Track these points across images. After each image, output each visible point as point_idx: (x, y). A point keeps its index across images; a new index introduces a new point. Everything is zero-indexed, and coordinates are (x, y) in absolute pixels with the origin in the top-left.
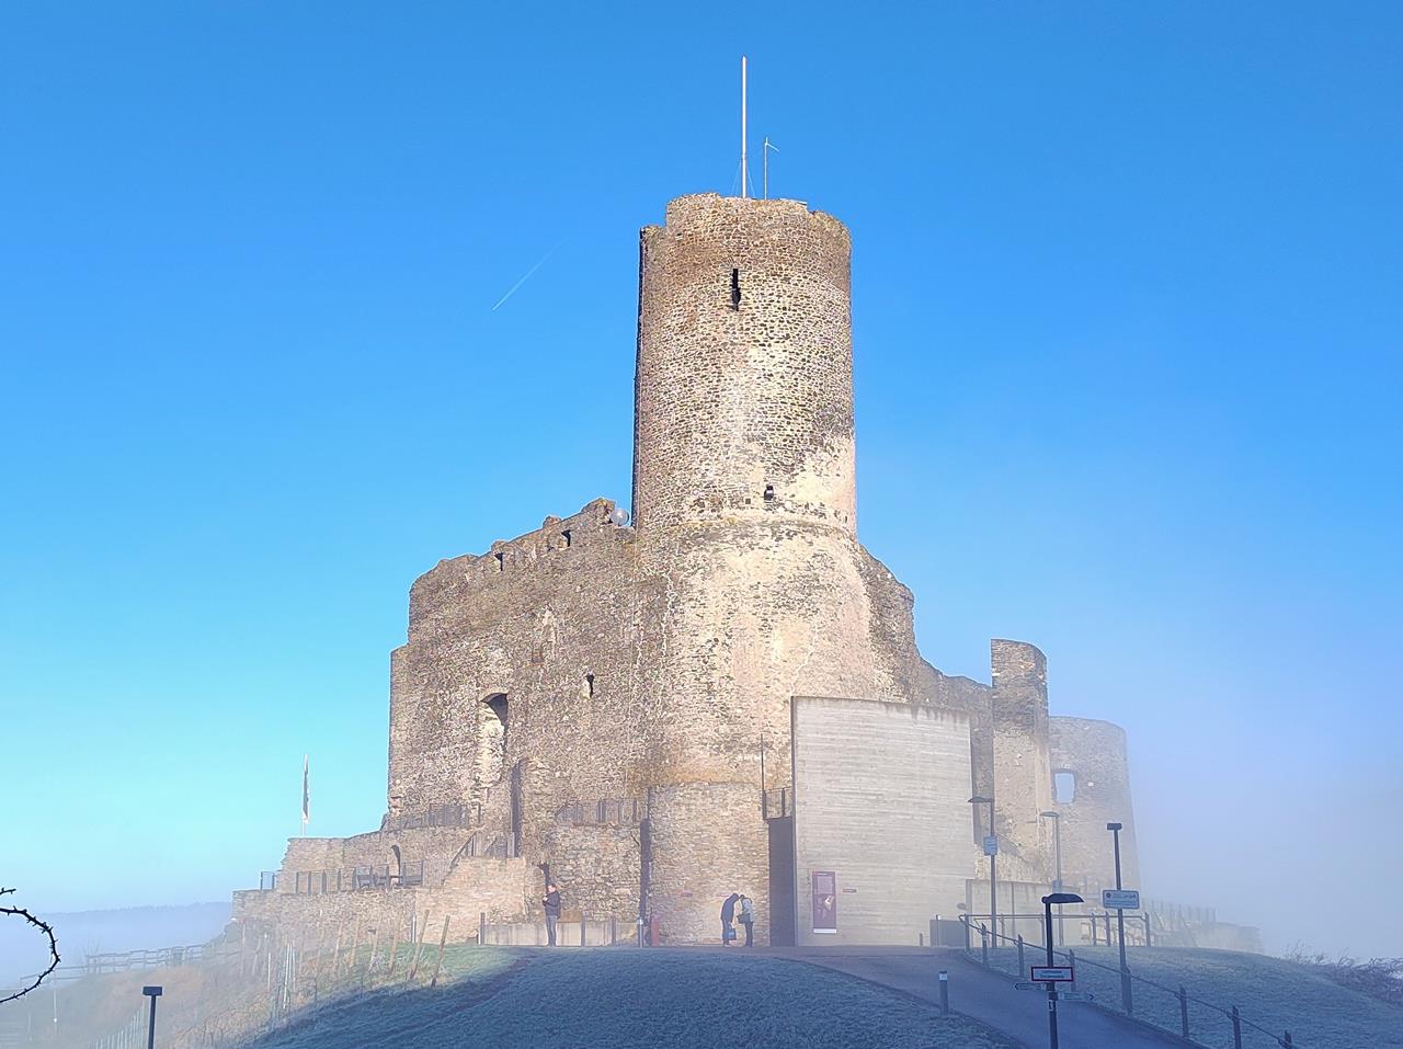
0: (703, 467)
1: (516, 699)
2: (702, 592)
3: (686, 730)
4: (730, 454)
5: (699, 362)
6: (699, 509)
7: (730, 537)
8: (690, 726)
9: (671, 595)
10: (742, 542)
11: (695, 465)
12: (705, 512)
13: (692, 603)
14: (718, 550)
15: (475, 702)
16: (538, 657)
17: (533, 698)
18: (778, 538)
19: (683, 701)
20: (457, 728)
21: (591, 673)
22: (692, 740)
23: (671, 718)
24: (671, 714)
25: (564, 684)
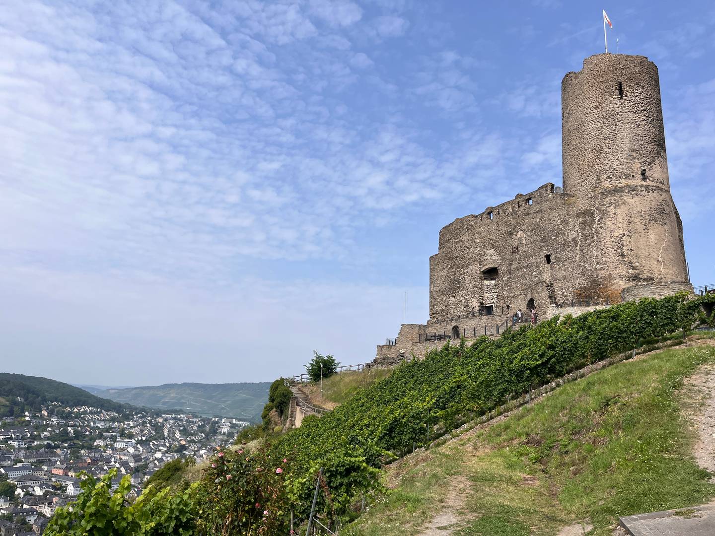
0: (610, 163)
1: (503, 269)
2: (615, 214)
3: (611, 273)
4: (623, 157)
5: (605, 120)
6: (609, 180)
7: (627, 191)
8: (613, 271)
9: (597, 217)
10: (633, 193)
11: (606, 162)
12: (613, 181)
13: (610, 219)
14: (621, 196)
15: (478, 272)
16: (515, 250)
17: (513, 267)
18: (649, 192)
19: (609, 260)
20: (469, 283)
21: (549, 253)
22: (615, 276)
23: (602, 268)
24: (602, 266)
25: (532, 260)
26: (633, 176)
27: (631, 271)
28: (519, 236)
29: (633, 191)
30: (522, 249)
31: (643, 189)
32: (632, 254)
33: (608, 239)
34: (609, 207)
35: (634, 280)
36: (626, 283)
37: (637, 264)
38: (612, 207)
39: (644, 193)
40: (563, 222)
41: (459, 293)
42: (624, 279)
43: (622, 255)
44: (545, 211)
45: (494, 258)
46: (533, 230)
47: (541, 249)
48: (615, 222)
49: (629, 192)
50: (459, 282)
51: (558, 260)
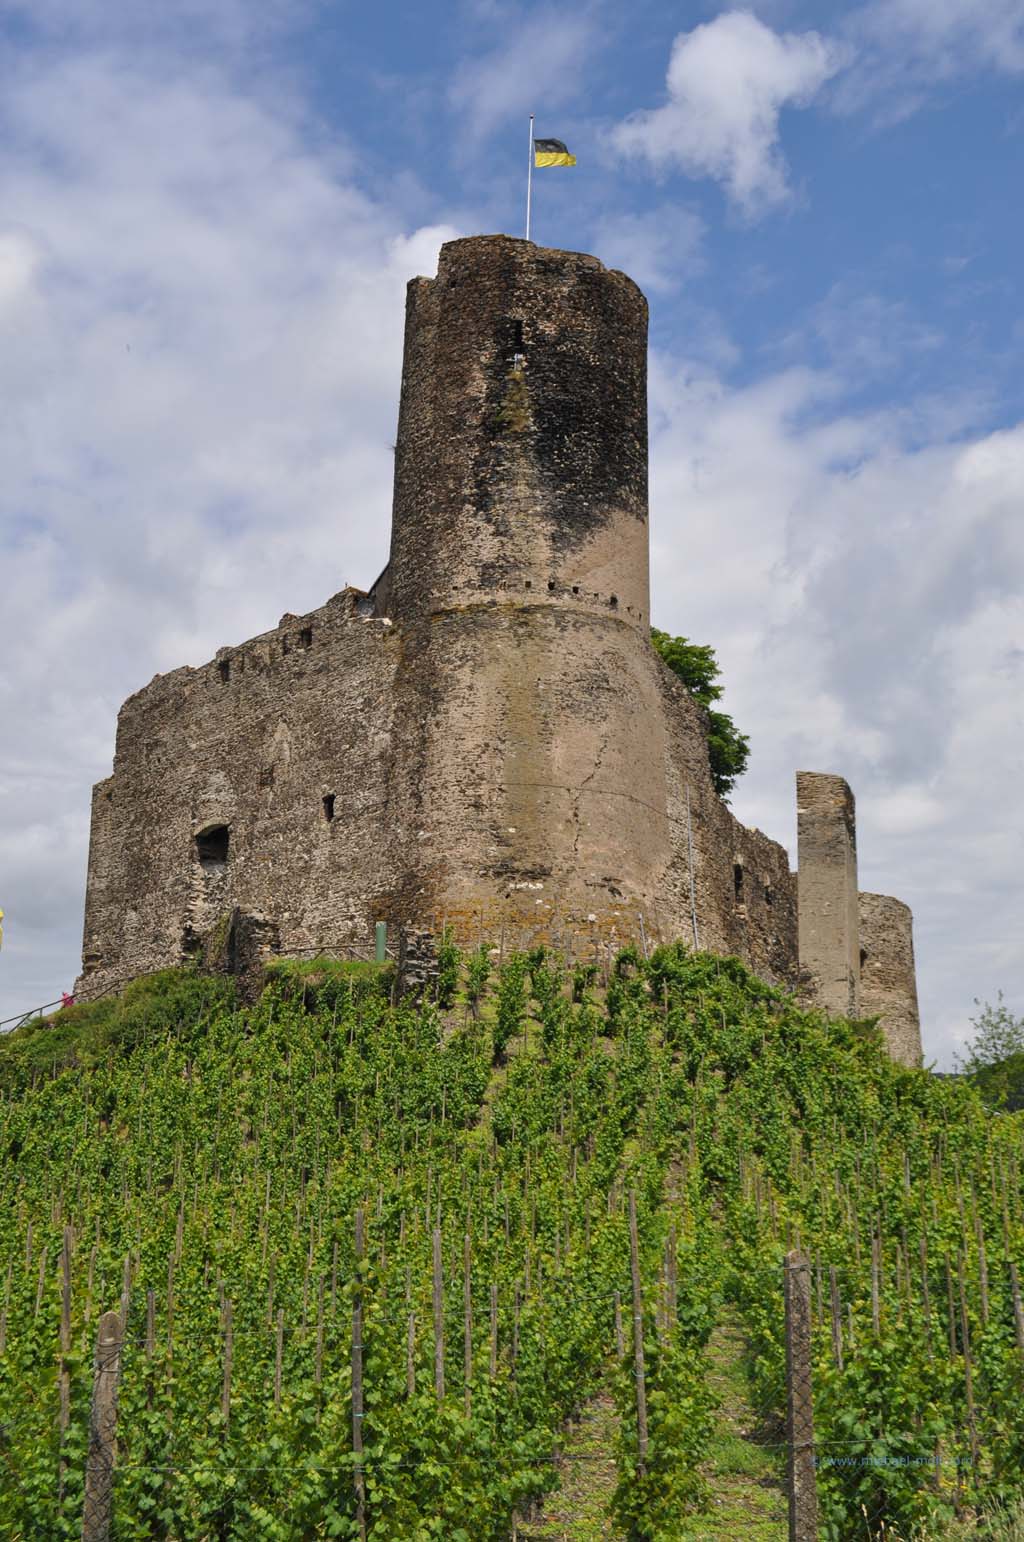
1: (238, 831)
2: (470, 687)
3: (447, 853)
8: (451, 848)
10: (521, 631)
13: (458, 701)
15: (188, 838)
16: (267, 778)
17: (260, 825)
18: (563, 629)
19: (444, 818)
20: (167, 870)
21: (331, 792)
22: (454, 864)
23: (429, 839)
24: (428, 835)
25: (298, 810)
26: (528, 584)
27: (493, 850)
28: (277, 736)
29: (521, 624)
30: (281, 775)
32: (501, 801)
33: (448, 760)
34: (460, 667)
35: (498, 874)
36: (477, 883)
37: (512, 830)
38: (467, 669)
39: (553, 631)
40: (367, 703)
41: (147, 897)
42: (474, 872)
43: (477, 806)
45: (223, 797)
46: (307, 720)
47: (317, 779)
48: (467, 710)
50: (148, 866)
51: (348, 812)
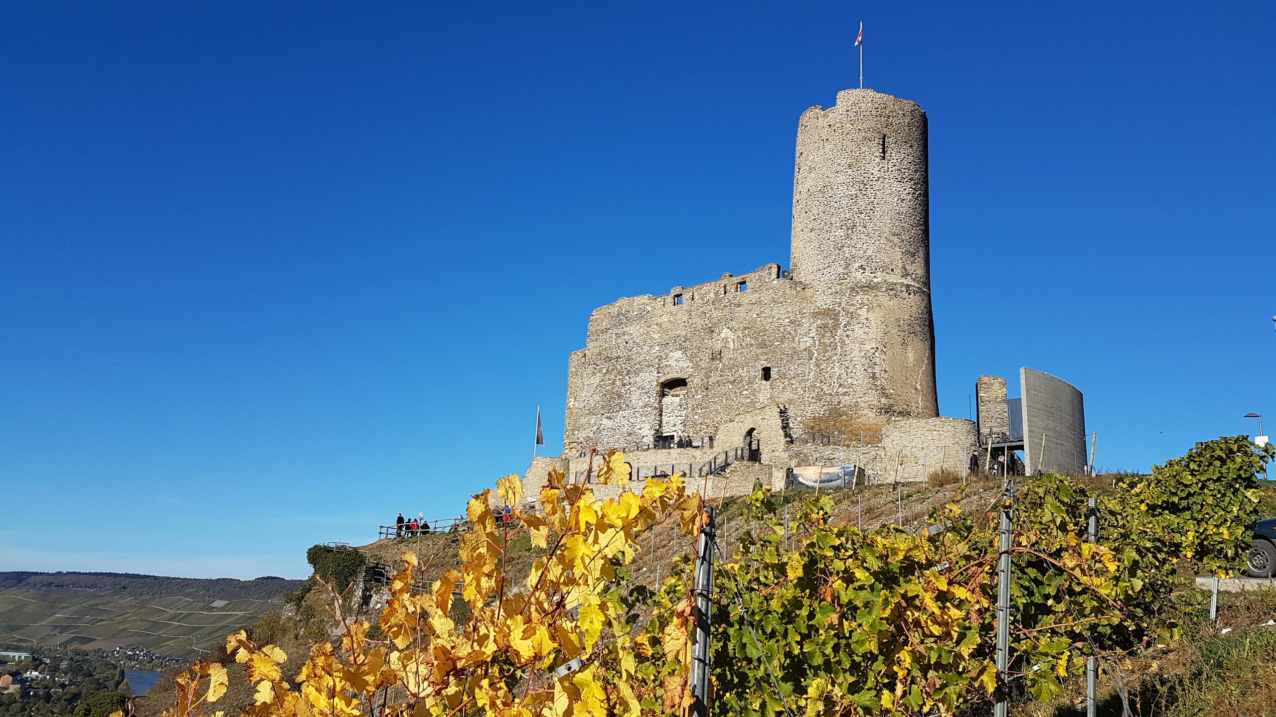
0: (865, 247)
1: (695, 382)
2: (867, 319)
3: (859, 400)
4: (881, 241)
5: (862, 186)
6: (862, 271)
7: (884, 289)
8: (861, 397)
9: (843, 321)
10: (891, 293)
11: (858, 245)
12: (866, 274)
13: (860, 325)
14: (877, 296)
15: (655, 383)
16: (716, 356)
17: (711, 380)
18: (910, 294)
19: (856, 382)
20: (636, 399)
21: (768, 365)
22: (863, 405)
23: (847, 392)
24: (846, 390)
25: (742, 372)
26: (892, 270)
27: (883, 400)
28: (723, 335)
29: (891, 290)
30: (727, 355)
31: (904, 289)
32: (886, 376)
33: (856, 353)
34: (860, 308)
35: (886, 412)
36: (876, 416)
37: (892, 391)
38: (864, 310)
39: (904, 295)
40: (792, 322)
41: (620, 412)
42: (874, 410)
43: (874, 377)
44: (766, 304)
45: (681, 364)
46: (745, 328)
47: (757, 359)
48: (867, 330)
49: (886, 290)
50: (620, 396)
51: (782, 376)
